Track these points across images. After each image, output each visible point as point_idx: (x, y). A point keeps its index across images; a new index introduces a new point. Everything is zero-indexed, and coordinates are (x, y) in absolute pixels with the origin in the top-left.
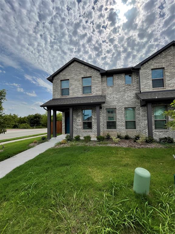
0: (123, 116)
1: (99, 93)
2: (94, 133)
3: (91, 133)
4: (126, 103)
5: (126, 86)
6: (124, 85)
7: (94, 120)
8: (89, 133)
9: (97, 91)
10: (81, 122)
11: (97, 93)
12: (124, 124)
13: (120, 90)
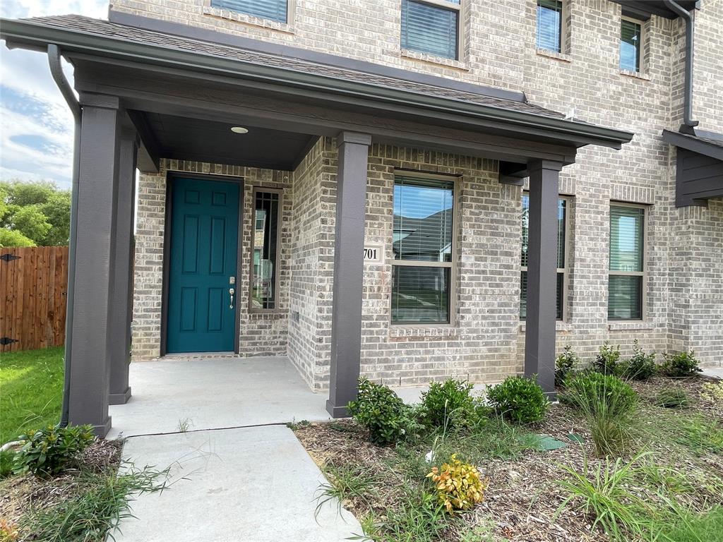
0: (604, 244)
1: (512, 74)
2: (468, 351)
3: (449, 352)
4: (620, 173)
5: (623, 80)
6: (614, 72)
7: (472, 260)
8: (437, 352)
9: (501, 59)
10: (382, 264)
11: (500, 72)
12: (604, 290)
13: (599, 94)
